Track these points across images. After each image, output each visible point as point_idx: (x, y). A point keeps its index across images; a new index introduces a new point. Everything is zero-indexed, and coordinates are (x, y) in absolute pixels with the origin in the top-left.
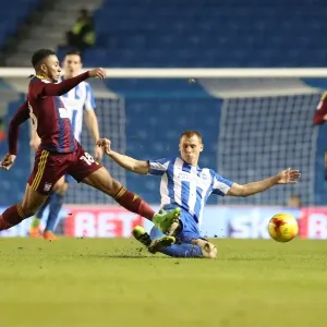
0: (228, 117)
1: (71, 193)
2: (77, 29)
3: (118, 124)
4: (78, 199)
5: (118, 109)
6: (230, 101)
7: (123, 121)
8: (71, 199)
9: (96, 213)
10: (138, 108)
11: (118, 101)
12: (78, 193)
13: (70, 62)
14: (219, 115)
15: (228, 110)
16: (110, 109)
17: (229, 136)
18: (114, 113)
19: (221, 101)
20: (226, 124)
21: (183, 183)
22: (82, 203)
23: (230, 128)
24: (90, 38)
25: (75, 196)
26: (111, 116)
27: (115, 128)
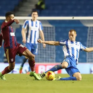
0: (90, 33)
1: (37, 59)
2: (39, 3)
3: (53, 35)
4: (40, 61)
5: (53, 30)
6: (91, 27)
7: (54, 34)
8: (37, 61)
9: (46, 66)
10: (60, 30)
11: (53, 28)
12: (40, 59)
13: (34, 15)
14: (87, 32)
15: (90, 30)
16: (50, 30)
17: (90, 39)
18: (52, 32)
19: (88, 27)
20: (89, 36)
21: (72, 48)
22: (41, 62)
23: (91, 37)
24: (43, 6)
25: (38, 60)
26: (50, 33)
27: (52, 36)
